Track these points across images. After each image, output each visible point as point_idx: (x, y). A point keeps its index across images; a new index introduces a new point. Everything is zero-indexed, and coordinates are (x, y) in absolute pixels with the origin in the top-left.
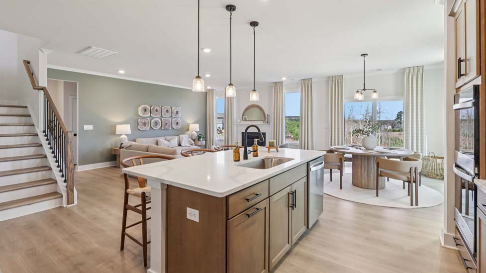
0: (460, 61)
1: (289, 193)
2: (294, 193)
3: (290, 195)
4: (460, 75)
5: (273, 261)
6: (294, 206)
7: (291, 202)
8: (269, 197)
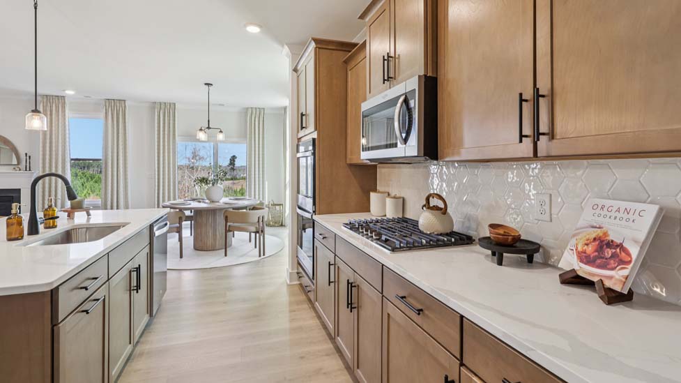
0: (302, 115)
1: (130, 272)
2: (138, 270)
3: (132, 273)
4: (302, 128)
5: (113, 373)
6: (138, 287)
7: (134, 283)
8: (108, 279)
